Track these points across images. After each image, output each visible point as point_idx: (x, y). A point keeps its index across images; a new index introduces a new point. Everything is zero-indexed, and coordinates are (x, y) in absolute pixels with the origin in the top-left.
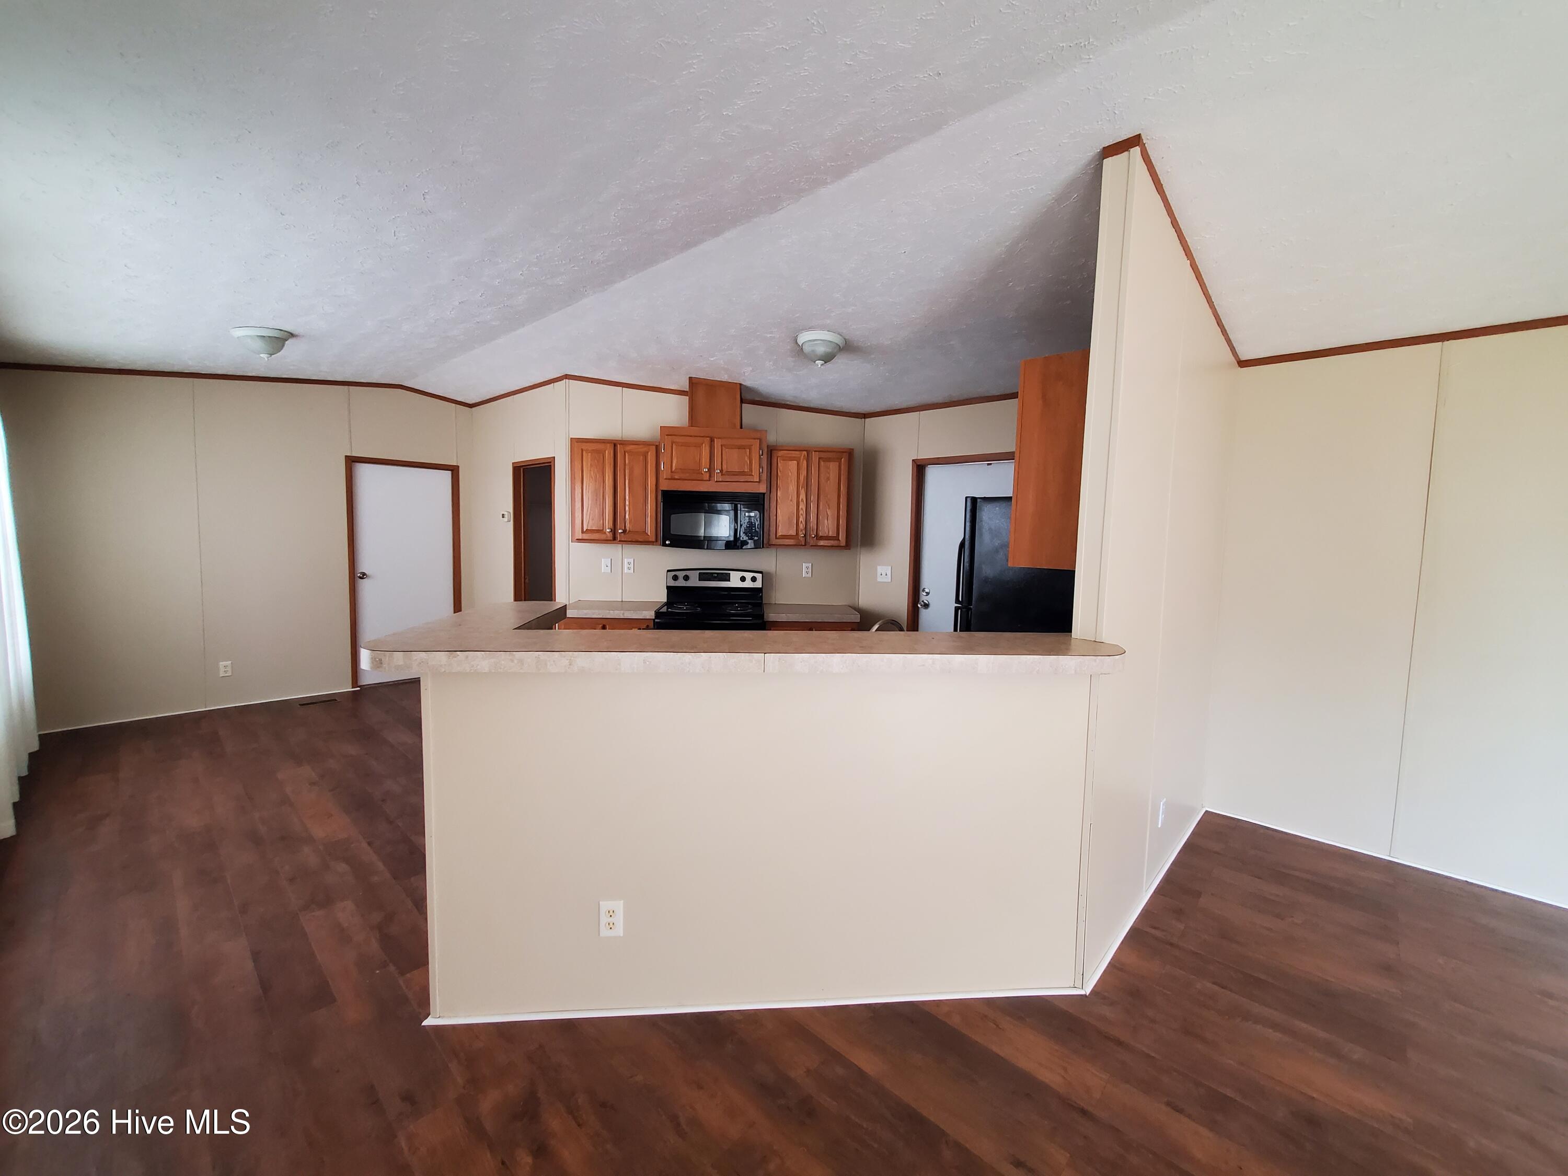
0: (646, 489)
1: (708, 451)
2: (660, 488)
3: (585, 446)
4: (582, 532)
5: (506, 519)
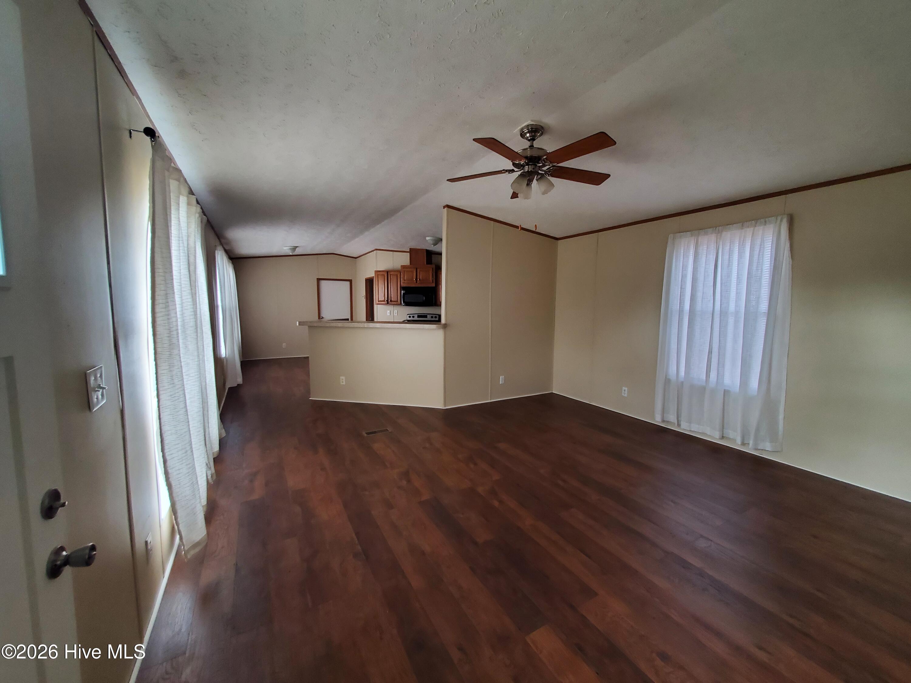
0: (397, 286)
1: (415, 274)
2: (401, 286)
3: (379, 273)
4: (378, 301)
5: (363, 298)
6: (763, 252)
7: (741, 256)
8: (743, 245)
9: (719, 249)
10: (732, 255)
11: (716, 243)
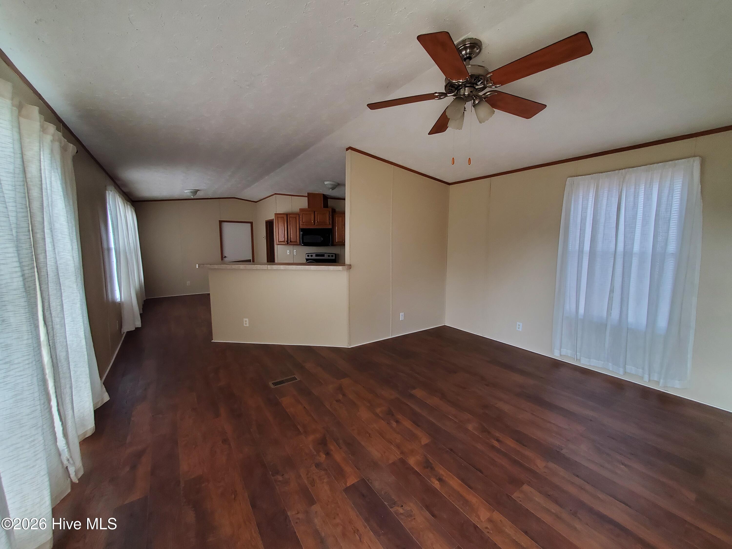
0: (296, 228)
1: (313, 216)
2: (300, 228)
3: (279, 216)
4: (279, 242)
5: (264, 238)
6: (672, 194)
7: (648, 198)
8: (650, 187)
9: (623, 191)
10: (637, 197)
11: (618, 186)
